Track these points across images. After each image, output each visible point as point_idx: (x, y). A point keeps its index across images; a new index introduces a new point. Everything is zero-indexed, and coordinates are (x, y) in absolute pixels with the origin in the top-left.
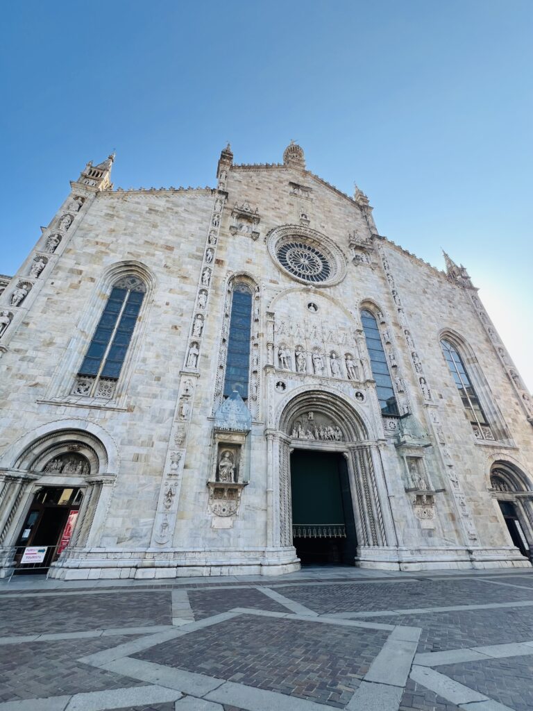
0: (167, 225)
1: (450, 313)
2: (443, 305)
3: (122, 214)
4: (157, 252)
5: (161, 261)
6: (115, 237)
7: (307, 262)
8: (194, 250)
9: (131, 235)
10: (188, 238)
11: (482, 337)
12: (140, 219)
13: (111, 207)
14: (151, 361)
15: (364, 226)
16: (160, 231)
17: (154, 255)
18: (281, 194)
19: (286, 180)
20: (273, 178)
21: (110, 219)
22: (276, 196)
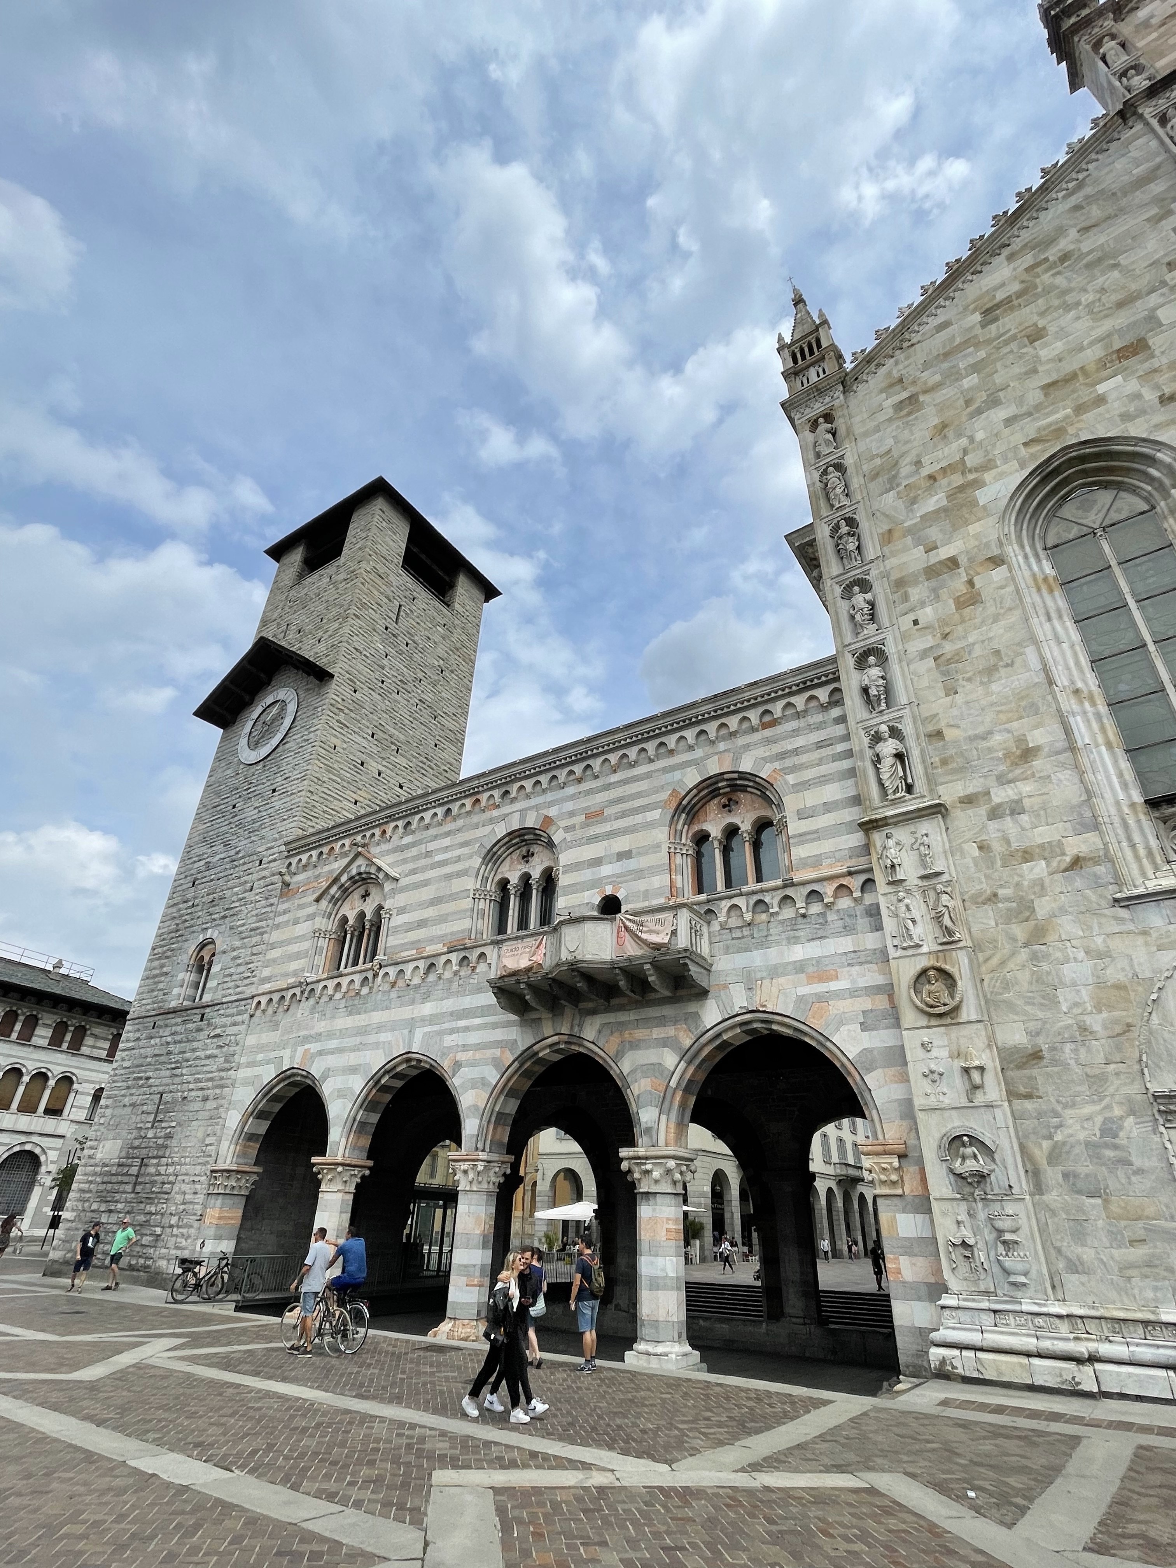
4: (1103, 388)
5: (1138, 396)
13: (891, 385)
16: (1062, 333)
17: (1101, 400)
21: (913, 411)
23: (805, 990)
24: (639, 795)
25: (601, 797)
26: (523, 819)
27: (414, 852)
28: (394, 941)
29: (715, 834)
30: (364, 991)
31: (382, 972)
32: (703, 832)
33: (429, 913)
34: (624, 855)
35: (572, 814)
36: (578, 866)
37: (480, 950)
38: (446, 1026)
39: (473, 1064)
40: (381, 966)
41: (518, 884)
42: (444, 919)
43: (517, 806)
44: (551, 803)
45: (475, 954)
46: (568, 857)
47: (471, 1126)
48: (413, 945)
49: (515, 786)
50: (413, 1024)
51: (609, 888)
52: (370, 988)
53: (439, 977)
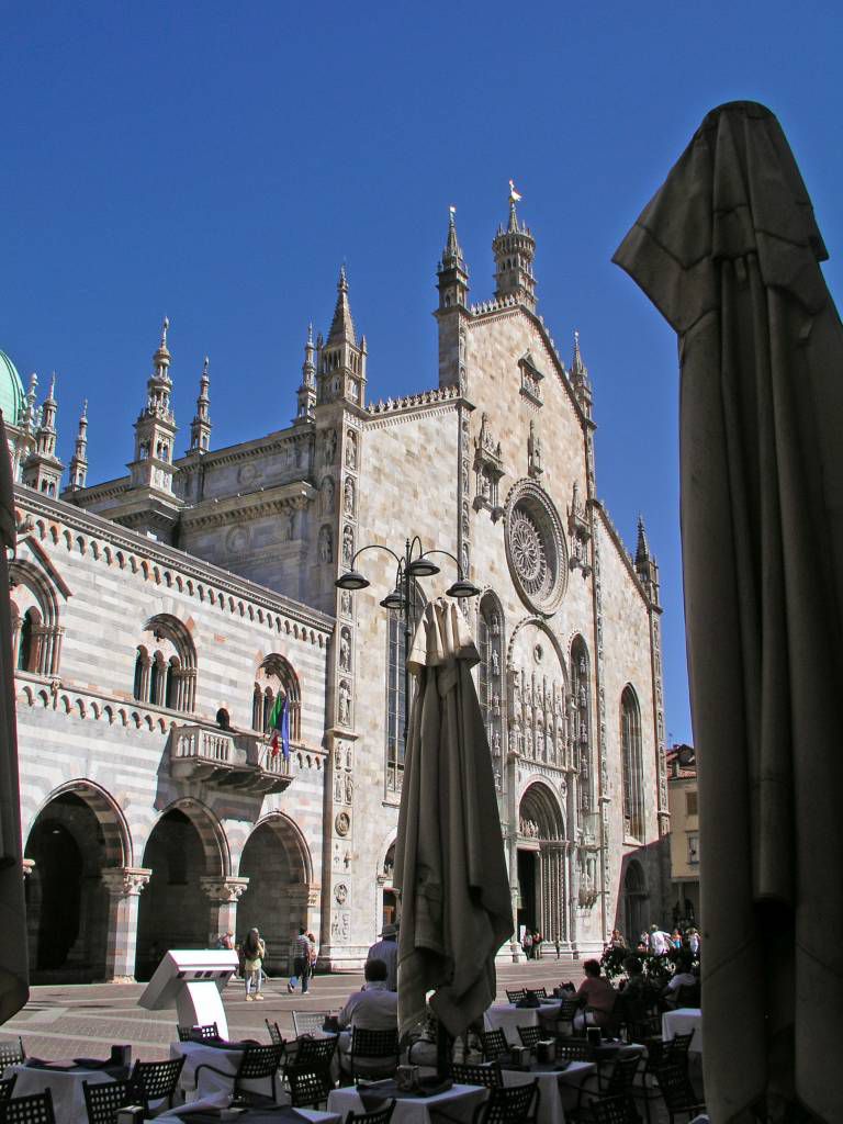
0: (426, 493)
1: (634, 655)
2: (630, 640)
3: (387, 466)
7: (527, 553)
10: (442, 520)
15: (583, 470)
18: (513, 388)
19: (518, 347)
20: (505, 342)
21: (378, 481)
22: (508, 396)
23: (299, 807)
24: (243, 641)
25: (224, 628)
26: (175, 607)
27: (82, 574)
28: (64, 663)
29: (263, 691)
30: (39, 702)
31: (61, 693)
32: (256, 684)
33: (98, 652)
34: (233, 683)
35: (207, 628)
36: (208, 675)
37: (147, 713)
38: (119, 766)
39: (138, 804)
40: (61, 687)
41: (152, 660)
42: (112, 666)
43: (173, 592)
44: (195, 609)
45: (143, 714)
46: (203, 664)
47: (138, 850)
48: (83, 677)
49: (174, 574)
50: (88, 755)
51: (224, 703)
52: (46, 705)
53: (111, 721)
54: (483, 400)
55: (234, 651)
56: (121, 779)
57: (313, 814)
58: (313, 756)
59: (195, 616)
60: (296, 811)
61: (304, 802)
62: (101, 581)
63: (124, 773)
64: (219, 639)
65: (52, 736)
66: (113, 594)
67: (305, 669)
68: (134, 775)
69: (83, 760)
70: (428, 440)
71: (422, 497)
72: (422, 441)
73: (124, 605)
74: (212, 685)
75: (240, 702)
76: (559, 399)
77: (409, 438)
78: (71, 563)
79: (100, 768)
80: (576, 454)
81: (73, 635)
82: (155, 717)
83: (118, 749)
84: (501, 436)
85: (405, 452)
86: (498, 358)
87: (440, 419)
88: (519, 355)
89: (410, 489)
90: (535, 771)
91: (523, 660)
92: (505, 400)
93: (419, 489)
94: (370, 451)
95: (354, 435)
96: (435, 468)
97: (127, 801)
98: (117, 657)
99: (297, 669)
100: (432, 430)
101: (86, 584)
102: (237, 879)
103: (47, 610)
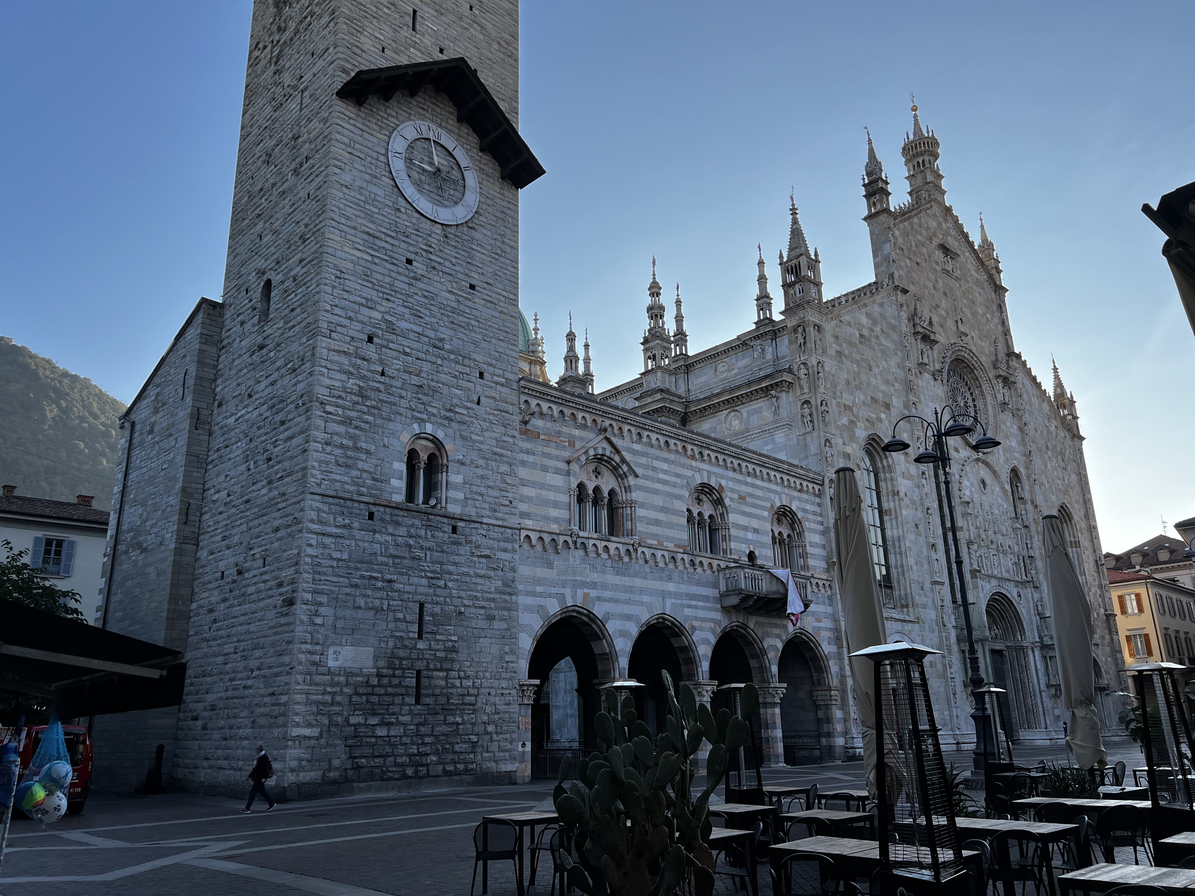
0: (878, 366)
1: (1064, 479)
2: (1059, 466)
3: (846, 349)
4: (883, 416)
5: (887, 428)
6: (852, 394)
7: (962, 404)
8: (902, 407)
9: (859, 387)
10: (893, 386)
11: (1082, 512)
12: (858, 357)
13: (835, 336)
14: (915, 567)
15: (1000, 328)
16: (876, 376)
18: (935, 270)
19: (935, 234)
20: (924, 232)
21: (841, 362)
22: (932, 277)
23: (815, 624)
24: (759, 498)
25: (744, 489)
26: (709, 478)
27: (643, 460)
28: (641, 527)
29: (776, 535)
30: (626, 559)
31: (640, 550)
32: (772, 531)
33: (661, 516)
34: (756, 531)
35: (732, 491)
36: (738, 526)
37: (700, 559)
38: (684, 602)
39: (701, 629)
40: (640, 545)
41: (697, 518)
42: (671, 526)
43: (705, 466)
44: (722, 477)
45: (697, 560)
46: (732, 518)
47: (705, 666)
48: (654, 536)
49: (706, 452)
50: (664, 595)
51: (752, 547)
52: (631, 559)
53: (676, 567)
54: (913, 284)
55: (754, 506)
56: (688, 612)
57: (826, 629)
58: (821, 583)
59: (723, 483)
60: (814, 627)
61: (819, 620)
62: (657, 464)
63: (689, 606)
64: (742, 498)
65: (638, 582)
66: (666, 472)
67: (806, 515)
68: (696, 607)
69: (660, 599)
70: (875, 323)
71: (876, 370)
72: (870, 325)
73: (674, 479)
74: (741, 534)
75: (763, 545)
76: (973, 272)
77: (860, 324)
78: (635, 453)
79: (672, 604)
80: (993, 316)
81: (643, 506)
82: (706, 562)
83: (685, 588)
84: (931, 311)
85: (858, 336)
86: (920, 246)
87: (881, 305)
88: (936, 242)
89: (865, 364)
90: (994, 582)
91: (971, 492)
92: (930, 280)
93: (872, 364)
94: (832, 339)
95: (818, 328)
96: (882, 345)
97: (694, 628)
98: (674, 519)
99: (800, 515)
100: (876, 314)
101: (646, 467)
102: (778, 685)
103: (623, 489)
